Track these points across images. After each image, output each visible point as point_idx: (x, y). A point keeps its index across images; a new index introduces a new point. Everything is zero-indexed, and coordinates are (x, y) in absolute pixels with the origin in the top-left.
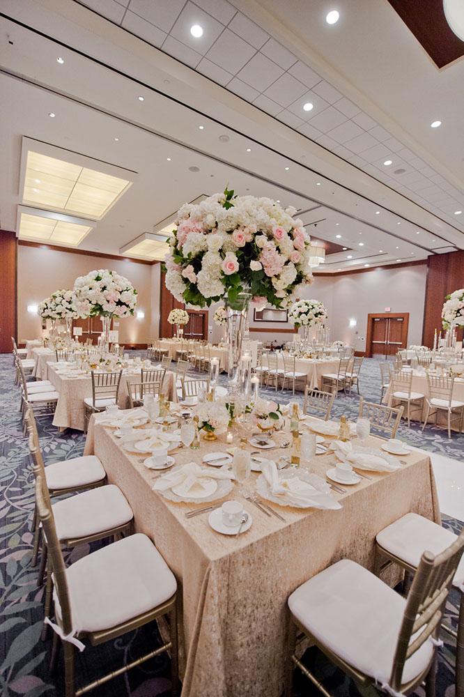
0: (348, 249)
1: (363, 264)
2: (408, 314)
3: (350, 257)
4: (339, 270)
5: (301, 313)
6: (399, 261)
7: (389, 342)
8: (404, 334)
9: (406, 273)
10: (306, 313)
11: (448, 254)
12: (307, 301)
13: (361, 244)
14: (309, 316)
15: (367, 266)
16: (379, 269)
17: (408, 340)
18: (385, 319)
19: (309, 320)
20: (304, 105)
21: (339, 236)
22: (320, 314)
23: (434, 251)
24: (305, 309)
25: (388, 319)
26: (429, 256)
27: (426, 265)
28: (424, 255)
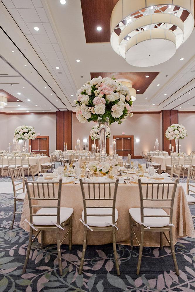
0: (20, 101)
1: (26, 110)
2: (49, 136)
3: (19, 105)
4: (11, 112)
5: (24, 133)
6: (43, 111)
7: (40, 150)
8: (48, 146)
9: (46, 117)
10: (28, 133)
11: (64, 111)
12: (26, 126)
13: (29, 100)
14: (29, 134)
15: (28, 111)
16: (32, 114)
17: (49, 149)
18: (38, 139)
19: (29, 136)
20: (34, 27)
21: (19, 94)
22: (34, 133)
23: (59, 109)
24: (26, 130)
25: (39, 139)
26: (56, 111)
27: (55, 115)
28: (55, 110)
